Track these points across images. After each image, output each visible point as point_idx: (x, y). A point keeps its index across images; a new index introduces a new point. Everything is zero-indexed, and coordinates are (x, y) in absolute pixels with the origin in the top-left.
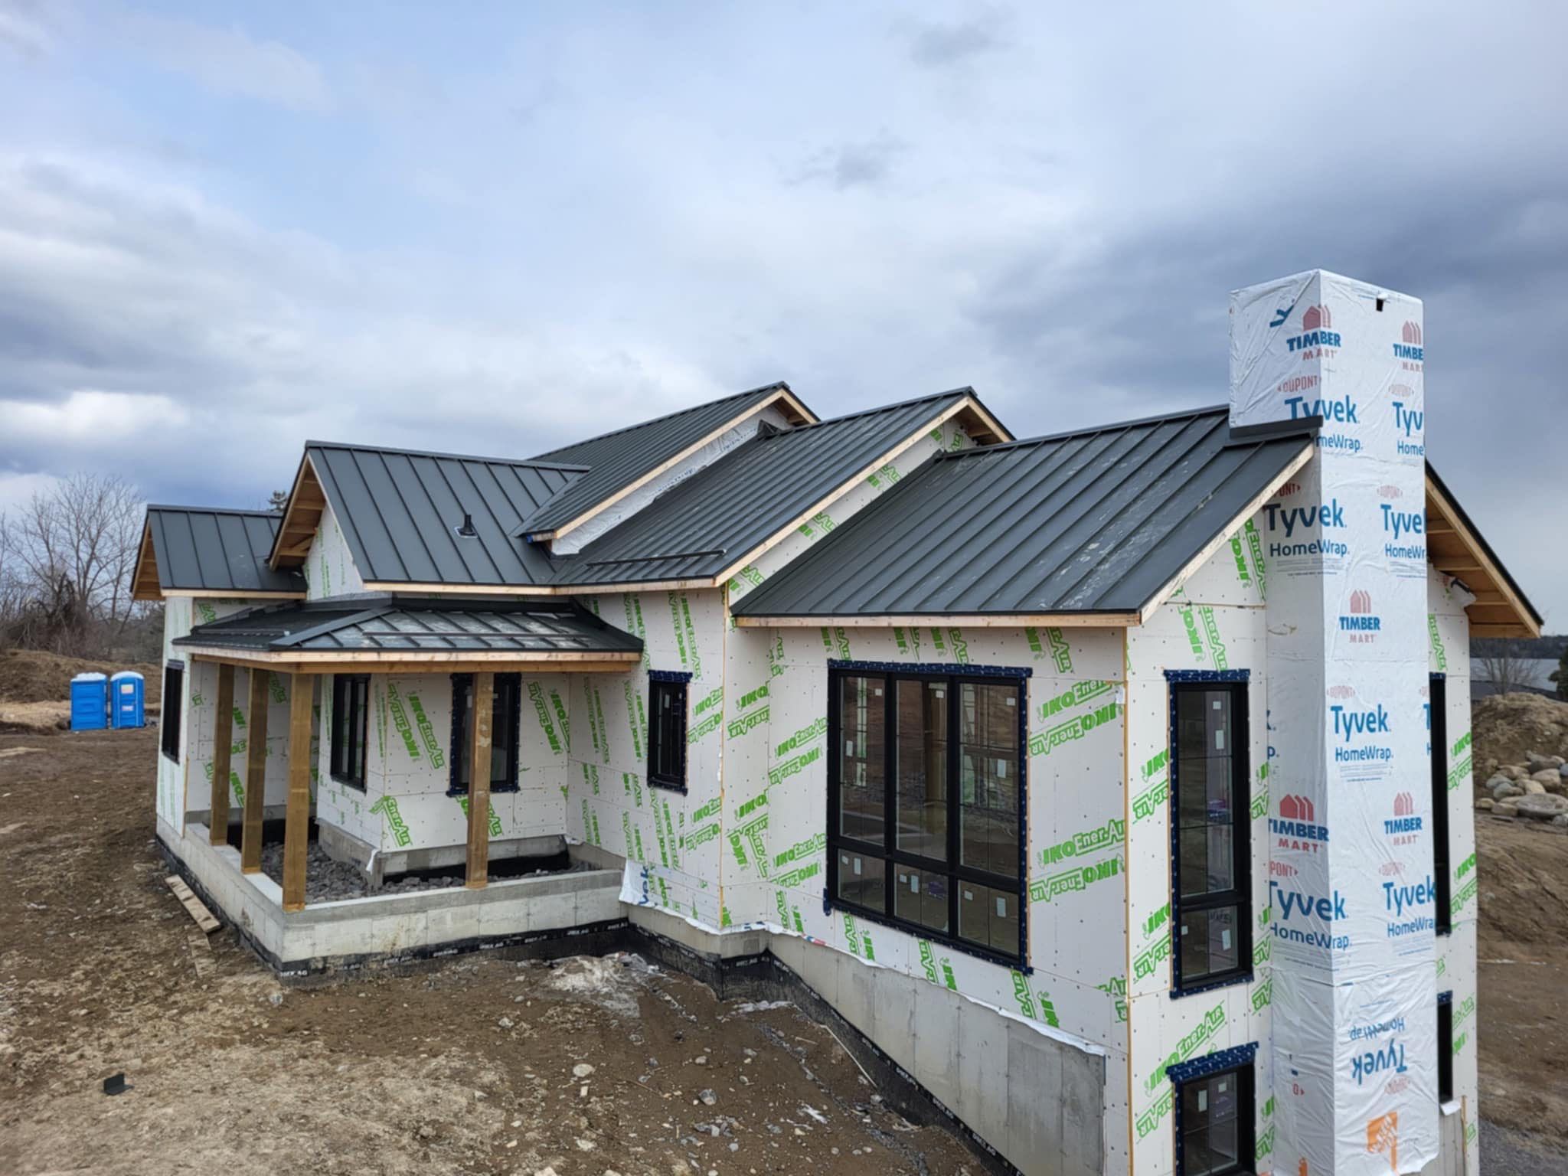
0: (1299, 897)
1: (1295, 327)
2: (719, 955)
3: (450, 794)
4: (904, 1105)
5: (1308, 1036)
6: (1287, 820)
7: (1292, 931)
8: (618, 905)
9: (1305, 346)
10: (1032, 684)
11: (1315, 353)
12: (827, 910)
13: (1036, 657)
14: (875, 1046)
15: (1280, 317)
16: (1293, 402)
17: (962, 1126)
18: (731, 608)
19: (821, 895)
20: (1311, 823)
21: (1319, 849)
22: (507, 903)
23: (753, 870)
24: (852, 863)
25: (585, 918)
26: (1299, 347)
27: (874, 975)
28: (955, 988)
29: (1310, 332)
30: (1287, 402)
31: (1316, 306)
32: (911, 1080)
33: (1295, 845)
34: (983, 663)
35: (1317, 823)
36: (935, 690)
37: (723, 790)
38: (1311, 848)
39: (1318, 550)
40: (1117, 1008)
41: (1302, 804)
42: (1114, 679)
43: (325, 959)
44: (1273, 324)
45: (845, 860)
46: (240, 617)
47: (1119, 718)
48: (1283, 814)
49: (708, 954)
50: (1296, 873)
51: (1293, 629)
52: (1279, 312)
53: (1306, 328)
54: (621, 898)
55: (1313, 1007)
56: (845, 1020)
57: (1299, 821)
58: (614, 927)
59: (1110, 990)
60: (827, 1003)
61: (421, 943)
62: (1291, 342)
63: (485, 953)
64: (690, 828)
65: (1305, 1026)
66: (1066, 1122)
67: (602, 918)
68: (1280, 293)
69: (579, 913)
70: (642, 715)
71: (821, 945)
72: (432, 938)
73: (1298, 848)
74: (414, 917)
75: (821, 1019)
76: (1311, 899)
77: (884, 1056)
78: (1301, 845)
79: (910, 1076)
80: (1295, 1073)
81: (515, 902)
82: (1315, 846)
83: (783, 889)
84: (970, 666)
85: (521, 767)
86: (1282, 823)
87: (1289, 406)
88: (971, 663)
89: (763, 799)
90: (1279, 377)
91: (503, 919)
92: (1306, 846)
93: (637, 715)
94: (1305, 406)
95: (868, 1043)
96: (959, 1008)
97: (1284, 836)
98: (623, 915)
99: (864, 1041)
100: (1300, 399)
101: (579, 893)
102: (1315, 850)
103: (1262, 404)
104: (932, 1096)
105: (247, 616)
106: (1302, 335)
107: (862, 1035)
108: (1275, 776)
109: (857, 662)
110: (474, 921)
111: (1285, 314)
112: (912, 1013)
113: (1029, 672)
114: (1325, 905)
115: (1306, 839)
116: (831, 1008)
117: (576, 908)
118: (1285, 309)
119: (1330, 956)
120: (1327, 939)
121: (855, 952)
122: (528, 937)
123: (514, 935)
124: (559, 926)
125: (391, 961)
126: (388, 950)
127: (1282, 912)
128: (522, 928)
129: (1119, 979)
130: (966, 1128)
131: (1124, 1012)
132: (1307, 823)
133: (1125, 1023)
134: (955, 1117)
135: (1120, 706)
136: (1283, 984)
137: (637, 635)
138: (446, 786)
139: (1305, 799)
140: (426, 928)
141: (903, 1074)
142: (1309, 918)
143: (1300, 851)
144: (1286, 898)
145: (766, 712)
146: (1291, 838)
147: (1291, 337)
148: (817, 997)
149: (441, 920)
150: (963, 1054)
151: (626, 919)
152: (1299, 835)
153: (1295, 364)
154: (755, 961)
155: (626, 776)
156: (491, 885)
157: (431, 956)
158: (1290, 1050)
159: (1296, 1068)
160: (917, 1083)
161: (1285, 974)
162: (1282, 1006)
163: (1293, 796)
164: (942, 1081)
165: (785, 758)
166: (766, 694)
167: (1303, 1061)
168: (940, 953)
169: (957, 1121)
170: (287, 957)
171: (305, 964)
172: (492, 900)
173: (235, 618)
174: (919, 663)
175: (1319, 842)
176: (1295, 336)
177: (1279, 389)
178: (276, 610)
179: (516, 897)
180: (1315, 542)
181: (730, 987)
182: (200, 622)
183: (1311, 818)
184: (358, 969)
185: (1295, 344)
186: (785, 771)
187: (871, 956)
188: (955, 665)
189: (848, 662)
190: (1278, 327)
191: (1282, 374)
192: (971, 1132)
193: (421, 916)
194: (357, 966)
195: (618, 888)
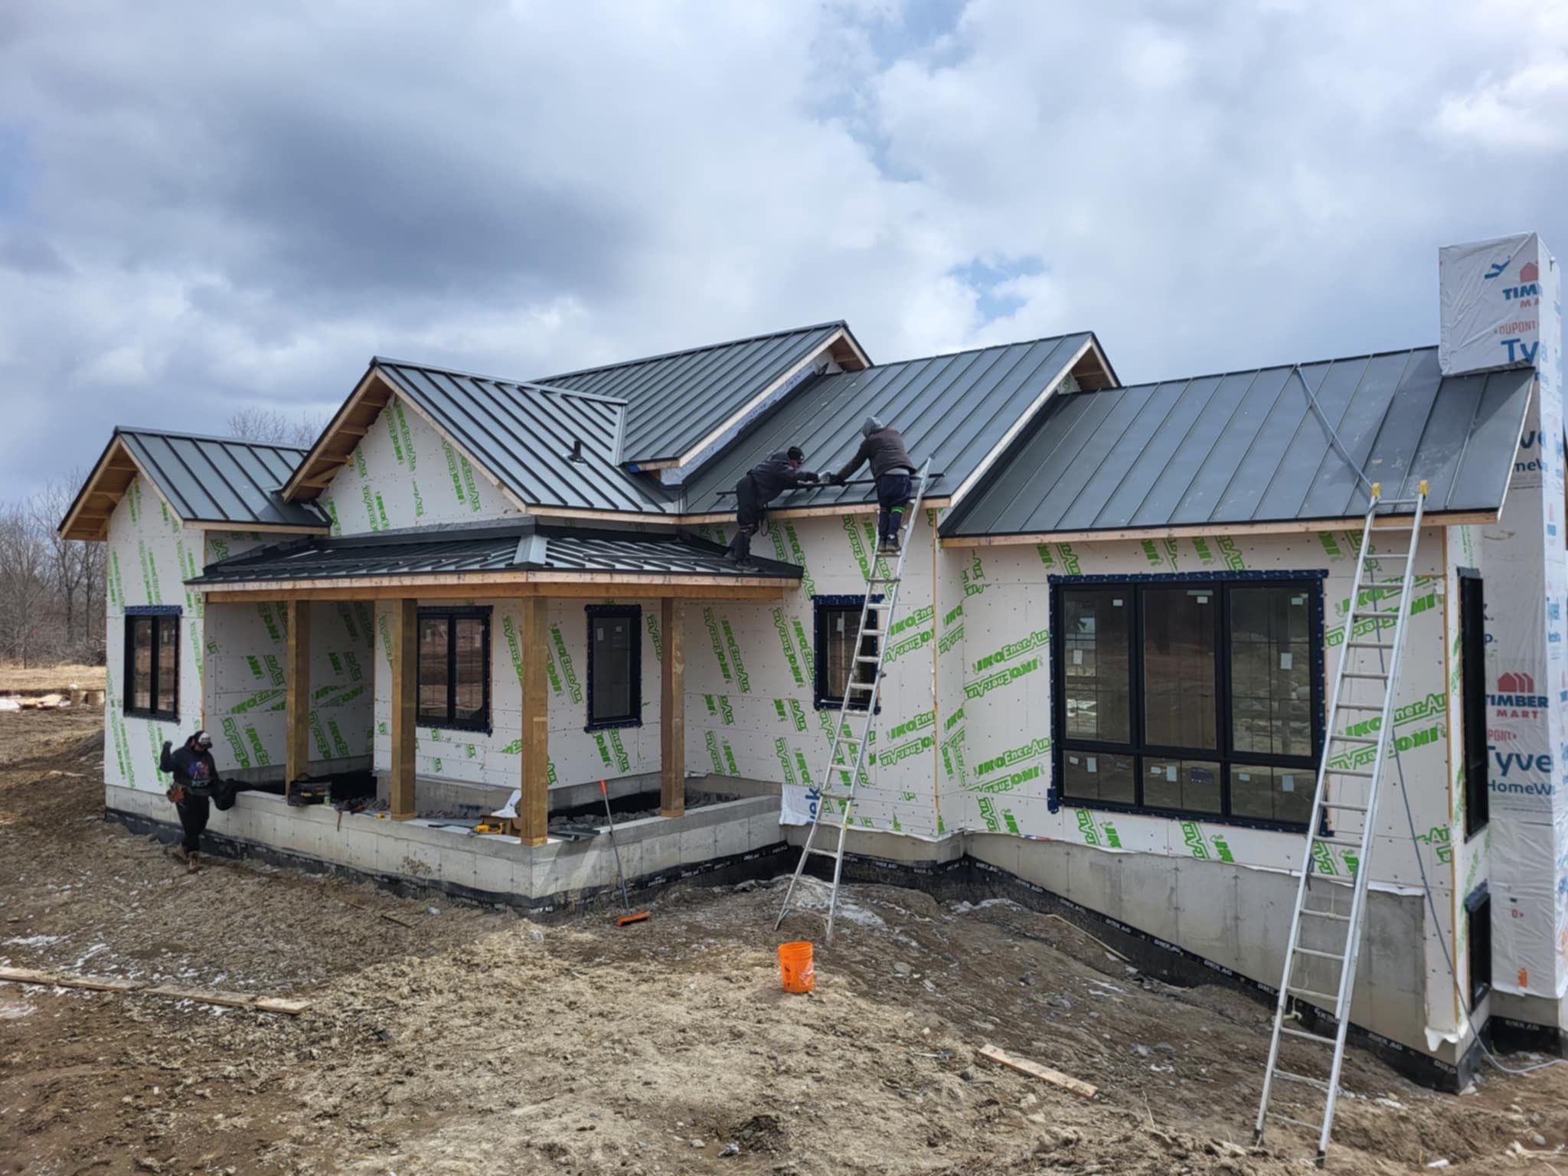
0: (1518, 757)
1: (1512, 278)
2: (935, 862)
3: (587, 730)
4: (1165, 972)
5: (1528, 869)
6: (1505, 694)
7: (1510, 786)
8: (778, 829)
9: (1522, 295)
10: (1328, 584)
11: (1533, 302)
12: (1053, 807)
13: (1333, 560)
14: (1122, 924)
15: (1494, 271)
16: (1510, 343)
17: (1242, 980)
18: (939, 530)
19: (1045, 795)
20: (1531, 694)
21: (1539, 715)
22: (700, 830)
23: (957, 781)
24: (1083, 763)
25: (758, 842)
26: (1516, 296)
27: (1120, 861)
28: (1232, 860)
29: (1528, 284)
30: (1503, 343)
31: (1533, 262)
32: (1174, 949)
33: (1514, 714)
34: (1263, 568)
35: (1537, 693)
36: (1195, 598)
37: (936, 703)
38: (1531, 715)
39: (1537, 467)
40: (1438, 853)
41: (1520, 678)
42: (1433, 573)
43: (566, 893)
44: (1487, 276)
45: (1074, 760)
46: (254, 555)
47: (1438, 607)
48: (1501, 689)
49: (917, 862)
50: (1515, 737)
51: (1511, 534)
52: (1494, 266)
53: (1523, 280)
54: (781, 822)
55: (1534, 845)
56: (1080, 906)
57: (1519, 694)
58: (777, 851)
59: (1430, 839)
60: (1053, 895)
61: (638, 874)
62: (1507, 292)
63: (685, 881)
64: (882, 744)
65: (1526, 861)
66: (1374, 958)
67: (768, 842)
68: (1495, 250)
69: (753, 837)
70: (803, 640)
71: (1047, 841)
72: (646, 869)
73: (1517, 716)
74: (632, 847)
75: (1047, 909)
76: (1531, 757)
77: (1136, 932)
78: (1520, 714)
79: (1172, 945)
80: (1513, 900)
81: (705, 829)
82: (1535, 713)
83: (989, 795)
84: (1247, 572)
85: (643, 701)
86: (1501, 697)
87: (1506, 347)
88: (1247, 568)
89: (960, 713)
90: (1495, 322)
91: (697, 847)
92: (1525, 714)
93: (795, 641)
94: (1523, 347)
95: (1114, 923)
96: (1236, 877)
97: (1502, 708)
98: (783, 839)
99: (1108, 921)
100: (1518, 340)
101: (752, 819)
102: (1535, 717)
103: (1475, 345)
104: (1202, 960)
105: (260, 554)
106: (1519, 287)
107: (1105, 917)
108: (1493, 659)
109: (1088, 576)
110: (676, 850)
111: (1501, 268)
112: (1172, 889)
113: (1325, 573)
114: (1545, 760)
115: (1527, 708)
116: (1060, 897)
117: (749, 833)
118: (1500, 264)
119: (1550, 801)
120: (1547, 788)
121: (1094, 843)
122: (718, 864)
123: (706, 862)
124: (738, 851)
125: (617, 893)
126: (614, 882)
127: (1500, 770)
128: (711, 856)
129: (1441, 828)
130: (1248, 981)
131: (1447, 857)
132: (1526, 694)
133: (1448, 865)
134: (1233, 972)
135: (1439, 596)
136: (1502, 830)
137: (792, 561)
138: (583, 722)
139: (1525, 675)
140: (641, 858)
141: (1162, 944)
142: (1529, 772)
143: (1520, 719)
144: (1504, 758)
145: (961, 630)
146: (1509, 709)
147: (1508, 288)
148: (1041, 890)
149: (651, 851)
150: (1241, 917)
151: (784, 843)
152: (1518, 705)
153: (1513, 311)
154: (957, 866)
155: (779, 704)
156: (687, 812)
157: (647, 887)
158: (1506, 881)
159: (1514, 897)
160: (1182, 950)
161: (1504, 821)
162: (1501, 848)
163: (1511, 673)
164: (1217, 944)
165: (985, 673)
166: (961, 613)
167: (1524, 890)
168: (1208, 831)
169: (1236, 976)
170: (535, 894)
171: (550, 900)
172: (689, 828)
173: (248, 556)
174: (1176, 572)
175: (1539, 709)
176: (1512, 286)
177: (1496, 332)
178: (289, 547)
179: (707, 824)
180: (1534, 461)
181: (944, 890)
182: (213, 560)
183: (1531, 689)
184: (591, 902)
185: (1512, 294)
186: (989, 684)
187: (1115, 842)
188: (1226, 572)
189: (1079, 577)
190: (1493, 279)
191: (1498, 320)
192: (1255, 984)
193: (637, 846)
194: (592, 899)
195: (777, 812)
